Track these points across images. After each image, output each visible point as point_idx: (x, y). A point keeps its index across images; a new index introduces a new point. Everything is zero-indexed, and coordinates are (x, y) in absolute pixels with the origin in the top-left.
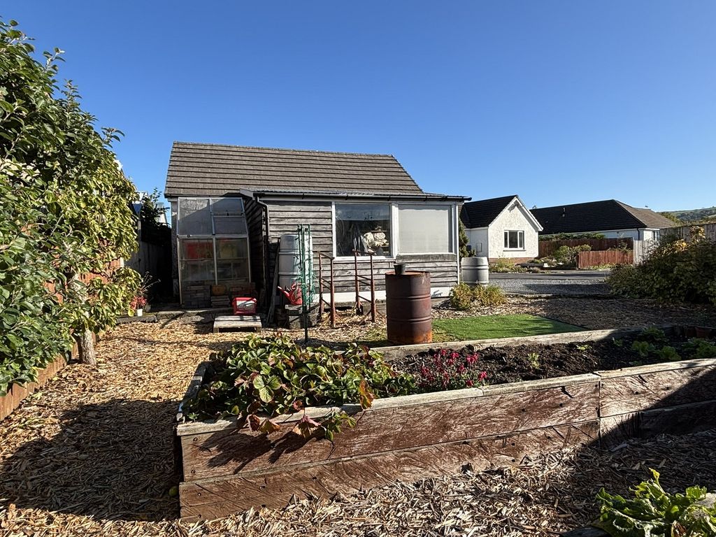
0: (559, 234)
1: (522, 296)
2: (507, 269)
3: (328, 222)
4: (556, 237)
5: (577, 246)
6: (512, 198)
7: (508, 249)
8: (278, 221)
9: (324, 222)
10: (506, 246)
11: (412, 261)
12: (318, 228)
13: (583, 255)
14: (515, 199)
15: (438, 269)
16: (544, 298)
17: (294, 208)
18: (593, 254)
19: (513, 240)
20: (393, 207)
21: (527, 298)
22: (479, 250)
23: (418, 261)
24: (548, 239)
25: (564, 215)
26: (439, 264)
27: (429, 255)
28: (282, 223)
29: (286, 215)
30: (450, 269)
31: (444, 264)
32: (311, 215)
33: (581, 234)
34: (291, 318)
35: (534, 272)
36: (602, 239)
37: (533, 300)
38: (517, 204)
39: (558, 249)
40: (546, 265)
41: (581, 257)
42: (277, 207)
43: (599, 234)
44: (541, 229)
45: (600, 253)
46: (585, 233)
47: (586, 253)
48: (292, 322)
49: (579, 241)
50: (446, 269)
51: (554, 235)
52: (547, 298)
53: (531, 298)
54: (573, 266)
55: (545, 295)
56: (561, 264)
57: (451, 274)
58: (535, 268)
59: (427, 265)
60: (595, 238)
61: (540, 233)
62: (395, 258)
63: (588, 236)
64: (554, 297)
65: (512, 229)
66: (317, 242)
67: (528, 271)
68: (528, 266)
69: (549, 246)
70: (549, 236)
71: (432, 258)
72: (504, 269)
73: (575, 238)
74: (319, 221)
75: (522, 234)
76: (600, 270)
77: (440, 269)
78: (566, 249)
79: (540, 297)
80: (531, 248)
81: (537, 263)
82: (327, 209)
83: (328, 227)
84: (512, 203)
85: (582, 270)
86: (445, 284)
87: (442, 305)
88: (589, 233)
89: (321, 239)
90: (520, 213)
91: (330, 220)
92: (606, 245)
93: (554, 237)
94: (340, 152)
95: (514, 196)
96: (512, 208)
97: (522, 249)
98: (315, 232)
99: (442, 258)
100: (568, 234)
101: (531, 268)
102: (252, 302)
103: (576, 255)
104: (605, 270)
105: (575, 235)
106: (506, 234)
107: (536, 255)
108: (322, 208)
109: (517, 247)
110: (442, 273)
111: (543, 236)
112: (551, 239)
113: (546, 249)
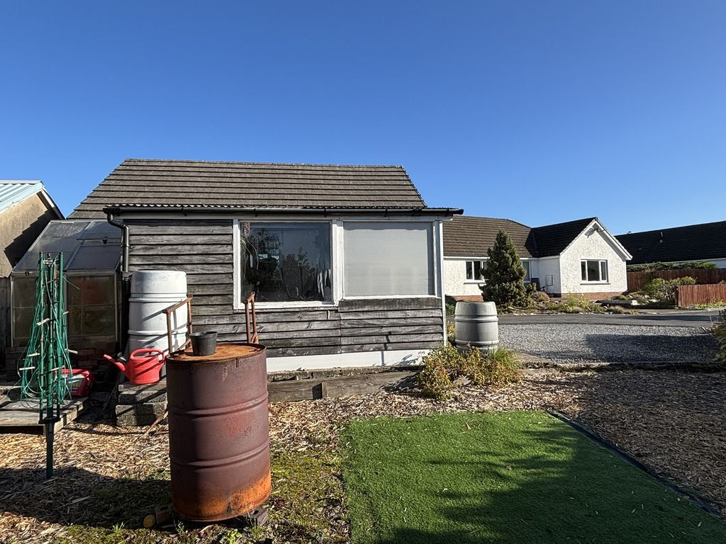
0: (654, 264)
1: (555, 366)
2: (580, 309)
3: (227, 249)
4: (650, 267)
5: (676, 278)
6: (589, 221)
7: (587, 281)
8: (146, 249)
9: (220, 249)
10: (584, 278)
11: (366, 309)
12: (211, 259)
13: (683, 290)
14: (594, 222)
15: (409, 321)
16: (594, 369)
17: (172, 229)
18: (698, 288)
19: (593, 271)
20: (334, 227)
21: (563, 370)
22: (549, 283)
23: (376, 308)
24: (640, 270)
25: (661, 241)
26: (411, 314)
27: (394, 300)
28: (151, 252)
29: (158, 240)
30: (430, 321)
31: (420, 314)
32: (200, 239)
33: (683, 263)
34: (119, 408)
35: (616, 312)
36: (711, 270)
37: (572, 375)
38: (596, 228)
39: (651, 282)
40: (635, 303)
41: (681, 292)
42: (145, 229)
43: (707, 263)
44: (629, 257)
45: (709, 287)
46: (689, 262)
47: (689, 288)
48: (120, 414)
49: (681, 273)
50: (424, 321)
51: (648, 265)
52: (599, 370)
53: (571, 370)
54: (670, 304)
55: (596, 365)
56: (654, 301)
57: (431, 329)
58: (618, 308)
59: (391, 315)
60: (702, 268)
61: (628, 262)
62: (337, 304)
63: (693, 266)
64: (611, 368)
65: (592, 258)
66: (209, 280)
67: (609, 311)
68: (610, 304)
69: (641, 278)
70: (642, 266)
71: (399, 303)
72: (576, 308)
73: (676, 268)
74: (212, 249)
75: (605, 264)
76: (709, 310)
77: (414, 321)
78: (660, 281)
79: (588, 368)
80: (617, 281)
81: (623, 299)
82: (226, 229)
83: (227, 258)
84: (590, 226)
85: (684, 309)
86: (422, 345)
87: (402, 384)
88: (694, 261)
89: (216, 276)
90: (601, 238)
91: (230, 247)
92: (718, 277)
93: (647, 267)
94: (332, 164)
95: (592, 219)
96: (591, 233)
97: (605, 282)
98: (207, 266)
99: (417, 303)
100: (665, 263)
101: (612, 308)
102: (81, 376)
103: (675, 289)
104: (717, 309)
105: (675, 264)
106: (583, 265)
107: (625, 289)
108: (217, 229)
109: (598, 279)
110: (417, 328)
111: (635, 266)
112: (644, 269)
113: (636, 282)
